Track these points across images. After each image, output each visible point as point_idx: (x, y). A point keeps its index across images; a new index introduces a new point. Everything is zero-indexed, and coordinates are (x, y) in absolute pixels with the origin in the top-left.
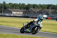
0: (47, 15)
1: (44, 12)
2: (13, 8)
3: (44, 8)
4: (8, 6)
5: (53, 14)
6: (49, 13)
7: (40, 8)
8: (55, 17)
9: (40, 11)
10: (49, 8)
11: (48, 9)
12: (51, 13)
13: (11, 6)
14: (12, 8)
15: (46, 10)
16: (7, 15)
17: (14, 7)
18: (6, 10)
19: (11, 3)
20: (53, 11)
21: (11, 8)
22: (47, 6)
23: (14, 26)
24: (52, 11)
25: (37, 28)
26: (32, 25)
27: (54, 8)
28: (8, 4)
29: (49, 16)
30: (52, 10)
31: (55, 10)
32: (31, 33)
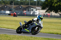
0: (10, 10)
1: (6, 8)
3: (7, 3)
5: (16, 10)
6: (11, 9)
7: (2, 3)
8: (19, 13)
9: (2, 7)
10: (12, 3)
11: (11, 5)
12: (14, 9)
15: (9, 6)
20: (17, 7)
22: (10, 2)
24: (15, 7)
25: (37, 27)
26: (31, 25)
27: (17, 4)
29: (12, 12)
30: (15, 5)
31: (18, 6)
32: (31, 34)
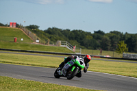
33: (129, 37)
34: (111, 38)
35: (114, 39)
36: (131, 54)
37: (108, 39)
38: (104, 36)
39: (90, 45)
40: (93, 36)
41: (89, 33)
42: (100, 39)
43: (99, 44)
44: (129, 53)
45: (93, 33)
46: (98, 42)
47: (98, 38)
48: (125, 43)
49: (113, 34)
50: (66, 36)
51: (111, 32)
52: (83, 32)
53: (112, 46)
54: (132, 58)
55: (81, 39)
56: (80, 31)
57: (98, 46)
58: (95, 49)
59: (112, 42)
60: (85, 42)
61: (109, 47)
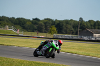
2: (95, 28)
4: (87, 24)
13: (91, 25)
14: (93, 28)
16: (85, 38)
17: (97, 27)
18: (84, 31)
19: (92, 20)
21: (91, 29)
23: (96, 56)
28: (86, 22)
33: (58, 22)
34: (45, 23)
35: (47, 24)
36: (60, 35)
37: (43, 24)
38: (40, 22)
39: (29, 29)
40: (32, 22)
41: (29, 20)
42: (37, 24)
43: (36, 28)
44: (58, 34)
45: (31, 20)
46: (35, 26)
47: (36, 24)
48: (55, 27)
49: (46, 21)
50: (12, 22)
51: (45, 19)
52: (24, 19)
53: (46, 29)
54: (60, 37)
55: (23, 24)
56: (22, 18)
57: (36, 30)
58: (33, 31)
59: (46, 27)
60: (26, 26)
61: (43, 30)
